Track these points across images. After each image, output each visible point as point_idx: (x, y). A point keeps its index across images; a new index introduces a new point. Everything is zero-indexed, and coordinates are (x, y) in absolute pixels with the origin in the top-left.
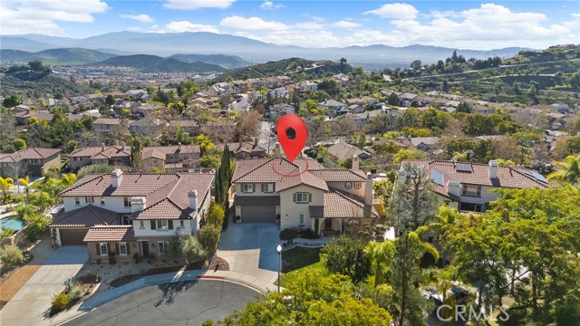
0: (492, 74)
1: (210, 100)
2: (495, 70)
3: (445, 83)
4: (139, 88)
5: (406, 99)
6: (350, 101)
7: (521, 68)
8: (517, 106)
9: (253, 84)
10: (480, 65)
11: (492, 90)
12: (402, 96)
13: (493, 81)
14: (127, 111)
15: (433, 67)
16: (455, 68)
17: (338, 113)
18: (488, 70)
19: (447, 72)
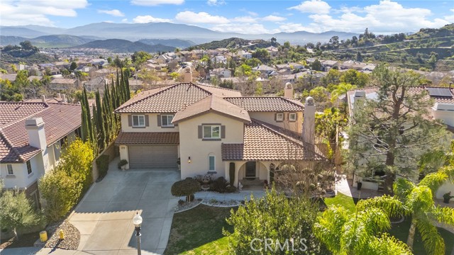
0: (398, 47)
1: (158, 66)
2: (400, 44)
3: (359, 54)
4: (101, 58)
5: (328, 65)
6: (279, 66)
7: (422, 42)
8: (423, 70)
9: (197, 54)
10: (388, 40)
11: (399, 60)
12: (324, 63)
13: (400, 52)
14: (85, 74)
15: (348, 42)
16: (367, 42)
17: (269, 76)
18: (394, 44)
19: (361, 45)
